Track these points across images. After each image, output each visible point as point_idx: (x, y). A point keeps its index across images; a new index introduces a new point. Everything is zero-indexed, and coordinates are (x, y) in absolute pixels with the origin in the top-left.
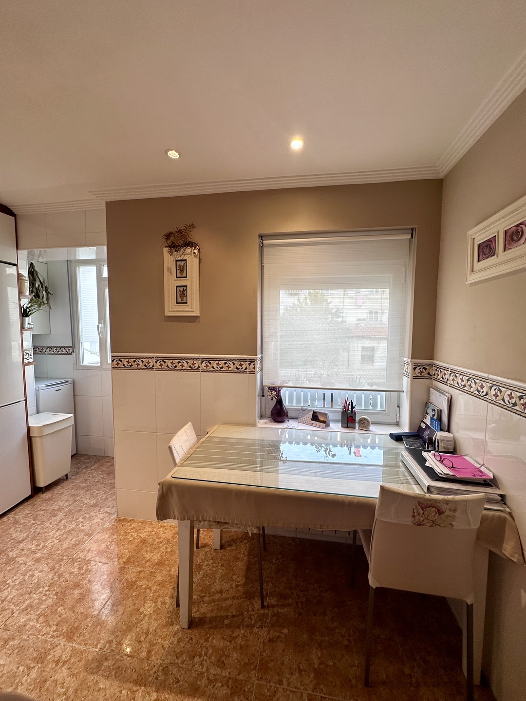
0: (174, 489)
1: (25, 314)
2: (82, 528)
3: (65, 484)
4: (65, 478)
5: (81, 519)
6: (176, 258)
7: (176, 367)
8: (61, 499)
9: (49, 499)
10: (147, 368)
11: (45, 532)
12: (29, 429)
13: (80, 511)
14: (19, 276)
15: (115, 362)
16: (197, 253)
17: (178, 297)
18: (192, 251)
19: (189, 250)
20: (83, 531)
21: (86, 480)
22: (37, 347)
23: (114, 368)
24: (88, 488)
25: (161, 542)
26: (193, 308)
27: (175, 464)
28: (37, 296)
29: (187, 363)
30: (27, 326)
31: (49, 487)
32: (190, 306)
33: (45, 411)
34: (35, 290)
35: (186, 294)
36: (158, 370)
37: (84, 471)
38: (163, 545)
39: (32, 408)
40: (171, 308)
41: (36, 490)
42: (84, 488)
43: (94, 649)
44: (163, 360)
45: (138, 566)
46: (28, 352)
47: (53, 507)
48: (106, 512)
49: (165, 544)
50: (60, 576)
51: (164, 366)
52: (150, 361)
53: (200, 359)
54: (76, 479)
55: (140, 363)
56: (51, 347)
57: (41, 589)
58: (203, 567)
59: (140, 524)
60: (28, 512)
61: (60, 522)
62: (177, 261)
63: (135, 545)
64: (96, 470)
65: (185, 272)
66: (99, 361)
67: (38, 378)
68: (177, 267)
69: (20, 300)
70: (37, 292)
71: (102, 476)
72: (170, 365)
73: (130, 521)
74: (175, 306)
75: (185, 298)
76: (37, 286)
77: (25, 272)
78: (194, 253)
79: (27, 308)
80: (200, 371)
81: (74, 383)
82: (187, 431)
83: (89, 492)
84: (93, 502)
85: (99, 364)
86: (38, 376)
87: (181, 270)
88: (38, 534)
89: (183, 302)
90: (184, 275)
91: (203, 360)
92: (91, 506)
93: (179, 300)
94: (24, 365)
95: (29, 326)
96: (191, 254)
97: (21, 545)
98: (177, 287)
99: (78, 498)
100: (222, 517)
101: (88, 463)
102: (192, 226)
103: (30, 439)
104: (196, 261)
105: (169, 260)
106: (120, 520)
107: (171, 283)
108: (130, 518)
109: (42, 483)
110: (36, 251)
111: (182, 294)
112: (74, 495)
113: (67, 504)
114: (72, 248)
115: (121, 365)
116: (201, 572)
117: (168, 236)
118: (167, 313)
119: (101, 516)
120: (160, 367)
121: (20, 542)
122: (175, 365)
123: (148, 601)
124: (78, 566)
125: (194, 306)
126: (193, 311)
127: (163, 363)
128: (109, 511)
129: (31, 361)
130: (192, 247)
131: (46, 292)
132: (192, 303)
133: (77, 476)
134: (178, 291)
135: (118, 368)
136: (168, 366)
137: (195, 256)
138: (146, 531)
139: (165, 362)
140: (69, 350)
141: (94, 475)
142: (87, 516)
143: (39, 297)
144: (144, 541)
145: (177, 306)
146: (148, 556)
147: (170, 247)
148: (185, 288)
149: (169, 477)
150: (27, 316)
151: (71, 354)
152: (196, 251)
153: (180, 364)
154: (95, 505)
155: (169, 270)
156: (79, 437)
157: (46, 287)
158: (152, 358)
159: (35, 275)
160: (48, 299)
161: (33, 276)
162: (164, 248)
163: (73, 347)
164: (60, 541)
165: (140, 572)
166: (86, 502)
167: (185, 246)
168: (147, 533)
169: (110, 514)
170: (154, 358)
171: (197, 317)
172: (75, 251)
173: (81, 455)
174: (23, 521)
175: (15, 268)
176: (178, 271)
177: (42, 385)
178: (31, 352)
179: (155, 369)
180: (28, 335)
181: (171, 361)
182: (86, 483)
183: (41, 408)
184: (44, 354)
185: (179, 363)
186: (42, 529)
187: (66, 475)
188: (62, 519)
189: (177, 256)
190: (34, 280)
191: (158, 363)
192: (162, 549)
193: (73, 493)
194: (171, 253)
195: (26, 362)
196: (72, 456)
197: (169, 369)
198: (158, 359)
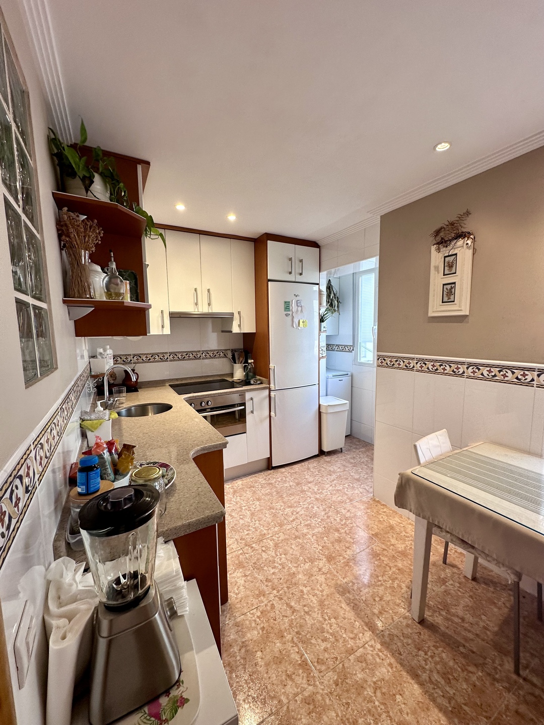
0: (411, 484)
1: (322, 320)
2: (347, 492)
3: (340, 455)
4: (340, 451)
5: (346, 485)
6: (444, 254)
7: (437, 369)
8: (335, 465)
9: (329, 462)
10: (407, 368)
11: (323, 484)
12: (319, 406)
13: (347, 479)
14: (320, 291)
15: (380, 361)
16: (470, 244)
17: (445, 295)
18: (464, 243)
19: (460, 242)
20: (347, 495)
21: (354, 458)
22: (330, 345)
23: (379, 366)
24: (355, 465)
25: (407, 537)
26: (462, 305)
27: (419, 463)
28: (331, 305)
29: (450, 366)
30: (323, 329)
31: (330, 453)
32: (458, 305)
33: (331, 395)
34: (330, 301)
35: (453, 291)
36: (418, 371)
37: (354, 450)
38: (409, 540)
39: (323, 392)
40: (436, 308)
41: (322, 453)
42: (352, 463)
43: (342, 579)
44: (424, 361)
45: (383, 544)
46: (323, 349)
47: (330, 468)
48: (365, 489)
49: (411, 540)
50: (328, 517)
51: (425, 368)
52: (410, 361)
53: (466, 364)
54: (347, 454)
55: (402, 363)
56: (338, 346)
57: (317, 519)
58: (447, 584)
59: (391, 512)
60: (315, 465)
61: (333, 481)
62: (445, 257)
63: (383, 526)
64: (362, 453)
65: (454, 267)
66: (372, 360)
67: (328, 369)
68: (446, 264)
69: (320, 310)
70: (331, 302)
71: (366, 459)
72: (430, 367)
73: (383, 505)
74: (441, 305)
75: (452, 297)
76: (331, 297)
77: (324, 288)
78: (467, 244)
79: (324, 315)
80: (465, 377)
81: (352, 376)
82: (439, 437)
83: (355, 468)
84: (357, 476)
85: (372, 362)
86: (329, 367)
87: (450, 266)
88: (319, 482)
89: (449, 300)
90: (453, 271)
91: (470, 365)
92: (355, 479)
93: (446, 299)
94: (319, 359)
95: (324, 329)
96: (463, 246)
97: (309, 485)
98: (444, 285)
99: (347, 469)
100: (460, 533)
101: (358, 445)
102: (468, 213)
103: (320, 413)
104: (470, 252)
105: (437, 258)
106: (374, 500)
107: (437, 281)
108: (383, 503)
109: (326, 448)
110: (333, 270)
111: (449, 293)
112: (344, 466)
113: (339, 470)
114: (357, 263)
115: (384, 364)
116: (443, 587)
117: (437, 232)
118: (431, 314)
119: (361, 490)
120: (420, 369)
121: (310, 483)
122: (436, 368)
123: (386, 576)
124: (340, 518)
125: (463, 304)
126: (461, 310)
127: (424, 365)
128: (367, 489)
129: (324, 355)
130: (464, 238)
131: (337, 302)
132: (460, 302)
133: (349, 453)
134: (445, 289)
135: (382, 366)
136: (428, 368)
137: (468, 248)
138: (395, 520)
139: (425, 364)
140: (350, 348)
141: (360, 456)
142: (351, 485)
143: (332, 306)
144: (392, 527)
145: (443, 305)
146: (393, 541)
147: (438, 244)
148: (453, 285)
149: (408, 472)
150: (323, 321)
151: (351, 352)
152: (469, 242)
153: (442, 367)
154: (358, 480)
155: (437, 268)
156: (353, 422)
157: (337, 298)
158: (413, 359)
159: (331, 288)
160: (338, 307)
161: (330, 289)
162: (432, 247)
163: (353, 346)
164: (331, 494)
165: (384, 550)
166: (352, 474)
167: (456, 239)
168: (396, 523)
169: (368, 491)
170: (415, 359)
171: (466, 316)
172: (359, 264)
173: (354, 438)
174: (312, 470)
175: (318, 286)
176: (446, 267)
177: (330, 375)
178: (325, 349)
179: (415, 370)
180: (323, 335)
181: (432, 363)
182: (354, 460)
183: (329, 393)
184: (334, 350)
185: (440, 366)
186: (322, 480)
187: (341, 449)
188: (335, 480)
189: (445, 251)
190: (330, 293)
191: (419, 365)
192: (407, 543)
193: (344, 464)
194: (438, 250)
195: (321, 356)
196: (346, 436)
197: (429, 371)
198: (419, 360)
